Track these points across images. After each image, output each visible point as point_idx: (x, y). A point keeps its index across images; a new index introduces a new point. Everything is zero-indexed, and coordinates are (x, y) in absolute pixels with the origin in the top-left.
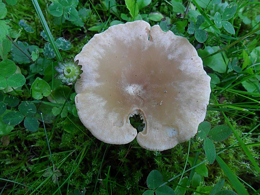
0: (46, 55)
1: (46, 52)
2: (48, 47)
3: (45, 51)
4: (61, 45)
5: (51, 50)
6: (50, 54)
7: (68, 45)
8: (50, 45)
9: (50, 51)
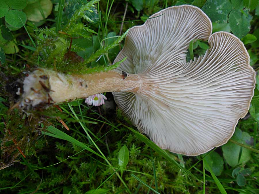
0: (67, 12)
1: (69, 10)
2: (74, 6)
3: (68, 7)
4: (87, 13)
5: (75, 10)
6: (71, 14)
7: (95, 18)
8: (77, 5)
9: (73, 11)
